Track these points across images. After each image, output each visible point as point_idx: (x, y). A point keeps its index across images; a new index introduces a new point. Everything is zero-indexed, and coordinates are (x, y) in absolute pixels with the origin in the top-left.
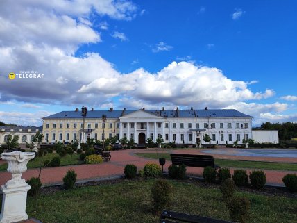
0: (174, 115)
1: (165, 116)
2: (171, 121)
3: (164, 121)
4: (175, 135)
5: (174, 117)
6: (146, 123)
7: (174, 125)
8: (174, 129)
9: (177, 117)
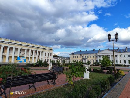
0: (124, 51)
1: (119, 52)
2: (123, 54)
3: (119, 54)
4: (125, 61)
5: (124, 52)
6: (109, 55)
7: (125, 56)
8: (125, 58)
9: (126, 52)
